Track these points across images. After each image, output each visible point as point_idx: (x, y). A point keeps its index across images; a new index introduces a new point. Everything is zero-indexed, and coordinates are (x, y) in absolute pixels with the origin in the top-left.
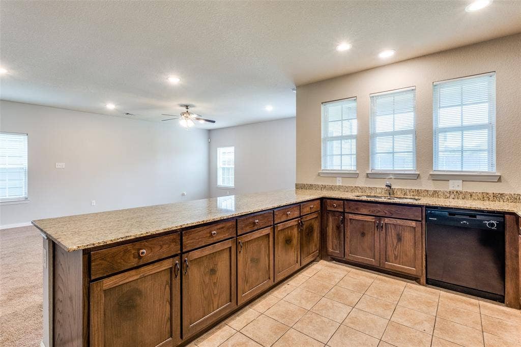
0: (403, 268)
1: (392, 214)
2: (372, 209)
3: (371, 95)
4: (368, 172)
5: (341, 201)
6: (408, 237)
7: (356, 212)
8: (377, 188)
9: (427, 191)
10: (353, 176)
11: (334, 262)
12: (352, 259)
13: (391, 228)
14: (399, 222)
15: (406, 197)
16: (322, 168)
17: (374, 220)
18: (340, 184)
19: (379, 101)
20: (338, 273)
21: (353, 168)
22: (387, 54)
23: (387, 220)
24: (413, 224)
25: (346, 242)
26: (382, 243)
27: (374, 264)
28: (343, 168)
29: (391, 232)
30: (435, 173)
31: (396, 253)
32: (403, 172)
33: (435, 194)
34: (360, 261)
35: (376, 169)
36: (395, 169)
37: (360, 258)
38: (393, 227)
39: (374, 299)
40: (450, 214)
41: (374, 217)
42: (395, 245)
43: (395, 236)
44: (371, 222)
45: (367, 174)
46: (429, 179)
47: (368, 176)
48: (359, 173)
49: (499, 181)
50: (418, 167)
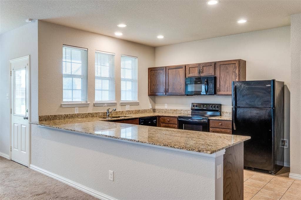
3: (96, 51)
4: (94, 103)
8: (99, 113)
10: (86, 105)
18: (77, 113)
30: (122, 102)
35: (96, 100)
36: (103, 100)
47: (94, 105)
48: (89, 104)
49: (139, 105)
50: (116, 99)
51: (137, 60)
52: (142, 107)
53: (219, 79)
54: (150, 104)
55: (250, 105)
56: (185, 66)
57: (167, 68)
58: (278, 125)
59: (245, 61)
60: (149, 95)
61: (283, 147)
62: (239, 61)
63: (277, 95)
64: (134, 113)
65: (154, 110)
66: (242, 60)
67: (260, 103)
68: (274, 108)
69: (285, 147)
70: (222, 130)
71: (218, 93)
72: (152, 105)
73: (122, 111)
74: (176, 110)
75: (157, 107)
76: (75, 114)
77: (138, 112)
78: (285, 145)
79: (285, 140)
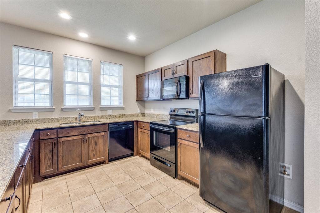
0: (98, 159)
1: (92, 131)
2: (80, 131)
3: (65, 55)
4: (62, 107)
5: (54, 130)
6: (100, 142)
7: (69, 135)
8: (69, 118)
9: (99, 116)
10: (50, 110)
11: (46, 179)
12: (64, 170)
13: (91, 139)
14: (96, 134)
15: (88, 121)
16: (14, 105)
17: (81, 138)
18: (36, 118)
19: (68, 60)
20: (59, 184)
21: (48, 105)
22: (83, 35)
23: (89, 136)
24: (103, 134)
25: (59, 159)
26: (86, 150)
27: (81, 165)
28: (36, 105)
29: (92, 142)
30: (102, 107)
31: (94, 153)
32: (86, 107)
33: (102, 117)
34: (71, 168)
35: (66, 105)
36: (79, 105)
37: (71, 166)
38: (92, 138)
39: (98, 182)
40: (119, 125)
41: (81, 136)
42: (94, 148)
43: (94, 143)
44: (79, 139)
45: (62, 108)
46: (99, 110)
47: (62, 110)
48: (55, 108)
49: (124, 109)
50: (94, 104)
51: (122, 67)
52: (128, 112)
53: (192, 79)
54: (138, 109)
55: (223, 111)
56: (161, 69)
57: (148, 73)
58: (275, 147)
59: (226, 54)
60: (136, 101)
61: (282, 175)
62: (215, 53)
63: (274, 94)
64: (118, 117)
65: (143, 115)
66: (219, 51)
67: (241, 109)
68: (267, 118)
69: (285, 176)
70: (190, 144)
71: (191, 96)
72: (141, 110)
73: (102, 116)
74: (159, 115)
75: (147, 112)
76: (32, 120)
77: (124, 116)
78: (286, 173)
79: (285, 165)
